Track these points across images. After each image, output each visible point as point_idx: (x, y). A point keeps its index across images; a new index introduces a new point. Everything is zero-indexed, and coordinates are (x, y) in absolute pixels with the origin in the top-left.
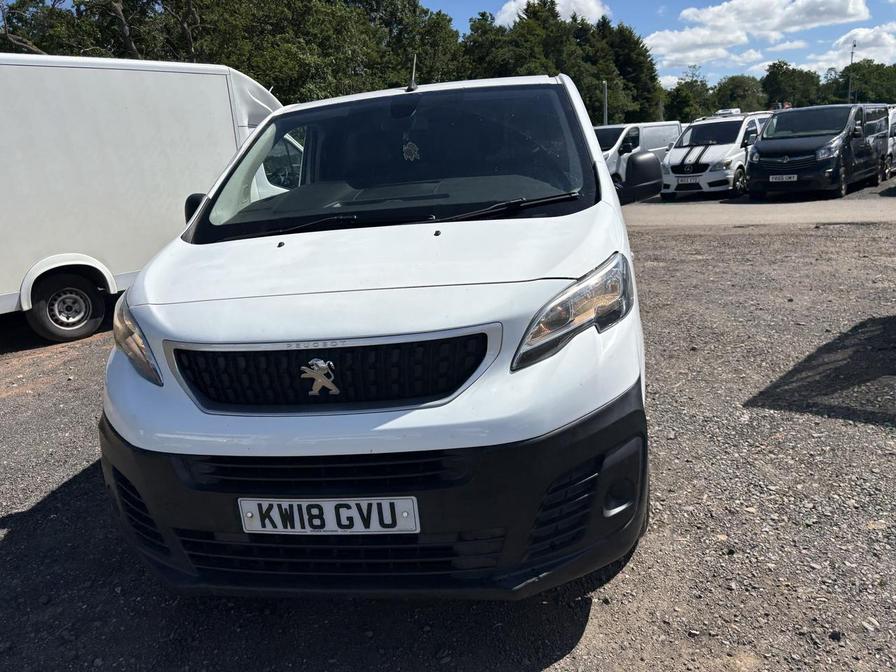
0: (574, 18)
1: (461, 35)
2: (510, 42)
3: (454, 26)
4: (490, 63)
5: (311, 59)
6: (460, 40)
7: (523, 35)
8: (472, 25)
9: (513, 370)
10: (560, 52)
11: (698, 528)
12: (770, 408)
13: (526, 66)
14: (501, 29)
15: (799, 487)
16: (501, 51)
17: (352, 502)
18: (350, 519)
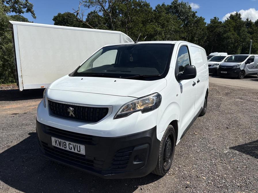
0: (247, 20)
1: (207, 24)
2: (222, 26)
3: (205, 21)
4: (215, 33)
5: (159, 29)
6: (206, 25)
7: (227, 24)
8: (211, 21)
9: (114, 118)
10: (240, 30)
11: (183, 178)
12: (237, 151)
13: (227, 34)
14: (221, 22)
15: (225, 175)
16: (219, 29)
17: (72, 143)
18: (71, 147)
